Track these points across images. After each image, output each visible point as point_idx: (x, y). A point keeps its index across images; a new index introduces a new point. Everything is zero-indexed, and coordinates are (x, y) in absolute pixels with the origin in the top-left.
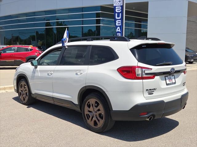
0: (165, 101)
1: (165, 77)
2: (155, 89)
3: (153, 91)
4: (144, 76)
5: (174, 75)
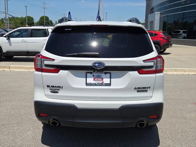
0: (78, 106)
1: (87, 73)
2: (60, 87)
3: (57, 88)
4: (44, 67)
5: (110, 73)
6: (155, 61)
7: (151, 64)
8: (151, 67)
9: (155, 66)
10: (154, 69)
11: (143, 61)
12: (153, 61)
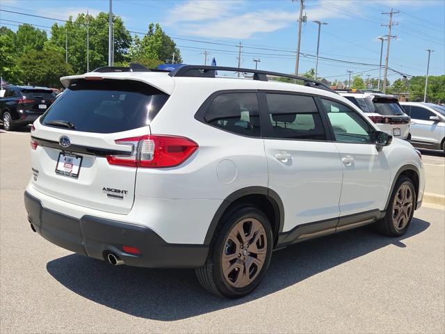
1: (60, 154)
3: (36, 174)
5: (82, 157)
6: (136, 143)
7: (127, 148)
8: (128, 154)
9: (135, 153)
10: (133, 158)
11: (116, 141)
12: (131, 142)
